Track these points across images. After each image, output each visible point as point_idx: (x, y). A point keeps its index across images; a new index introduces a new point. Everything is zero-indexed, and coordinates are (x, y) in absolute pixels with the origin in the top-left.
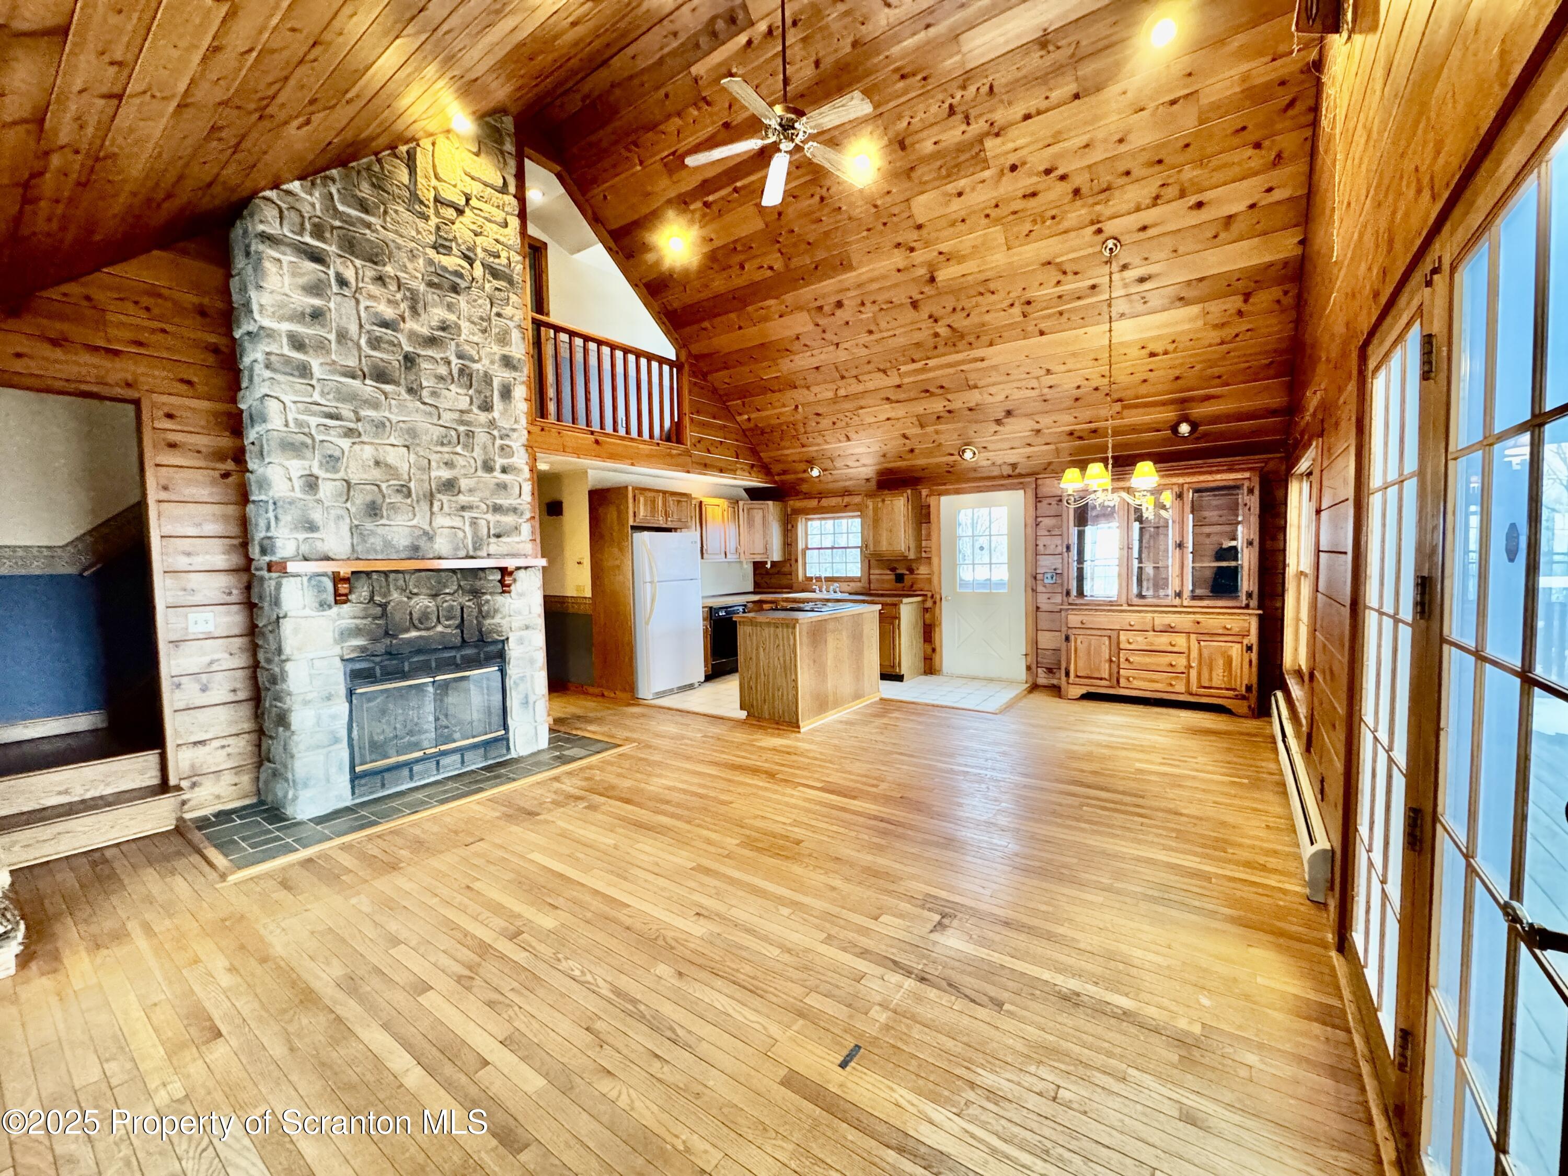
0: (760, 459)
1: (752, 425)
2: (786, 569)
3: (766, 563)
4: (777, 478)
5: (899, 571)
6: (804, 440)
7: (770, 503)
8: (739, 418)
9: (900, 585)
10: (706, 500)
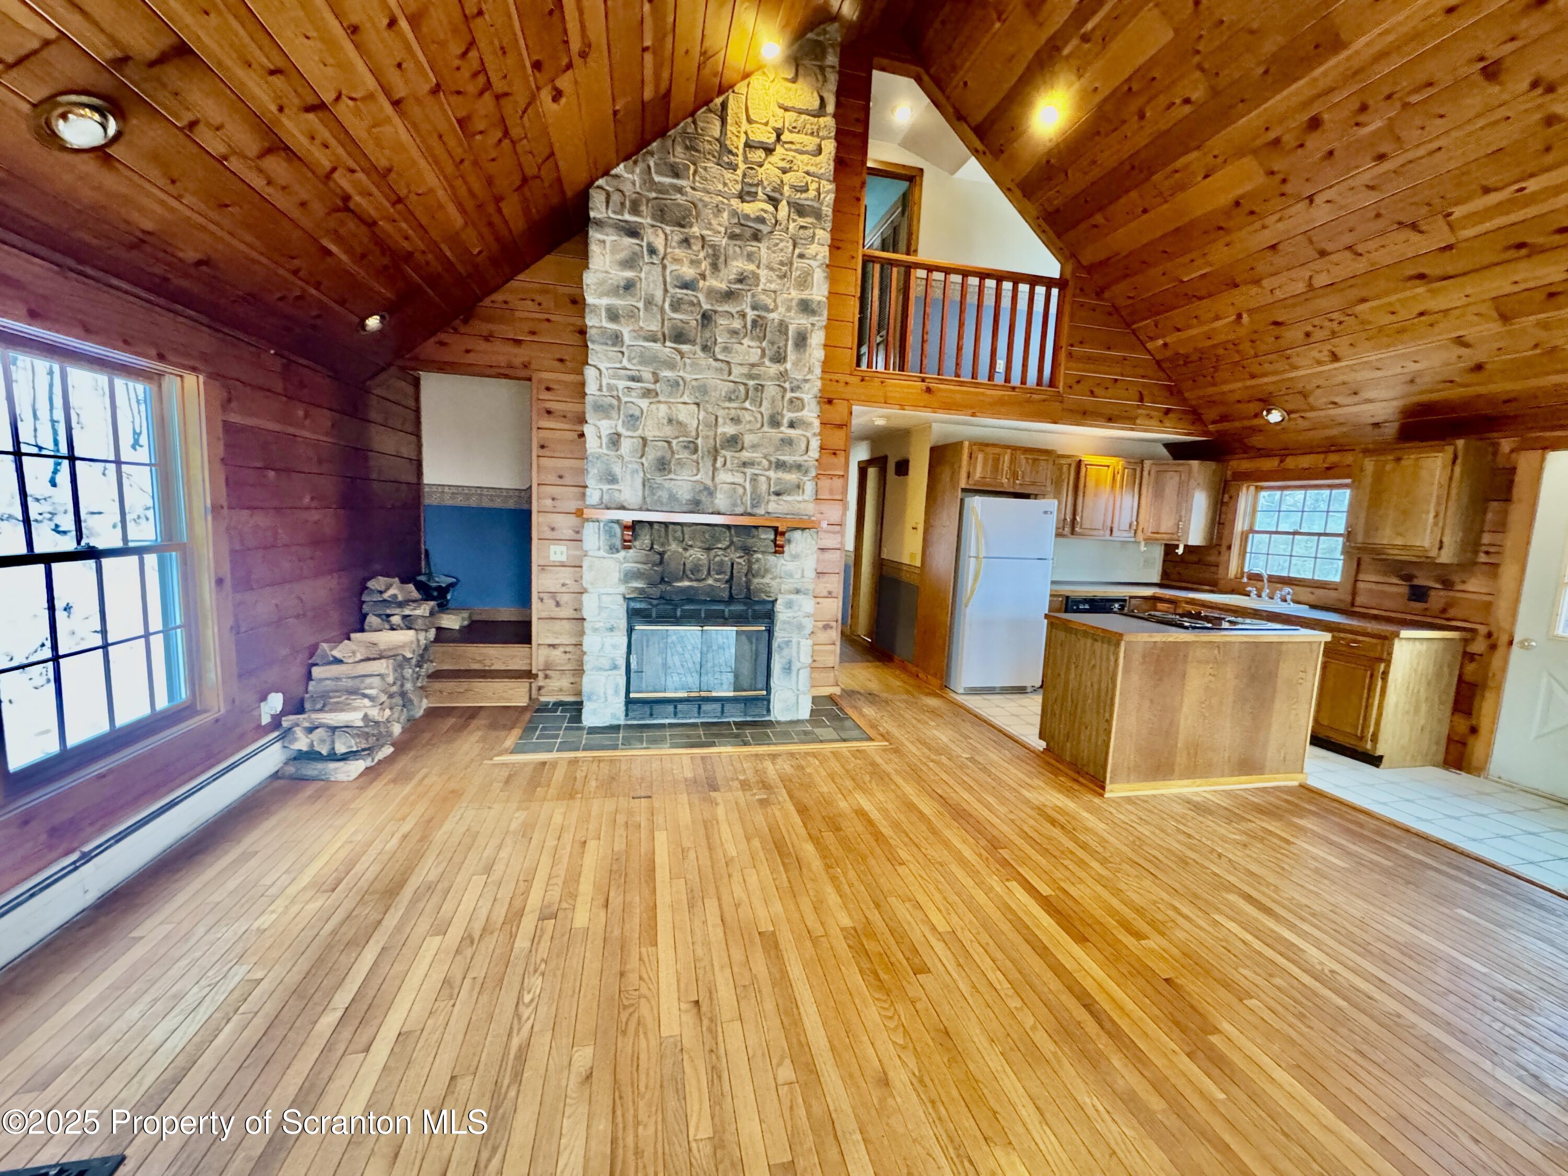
0: (1184, 401)
1: (1168, 353)
2: (1212, 558)
3: (1177, 546)
4: (1211, 428)
5: (1416, 582)
6: (1255, 369)
7: (1195, 464)
8: (1149, 345)
9: (1419, 606)
10: (1087, 459)
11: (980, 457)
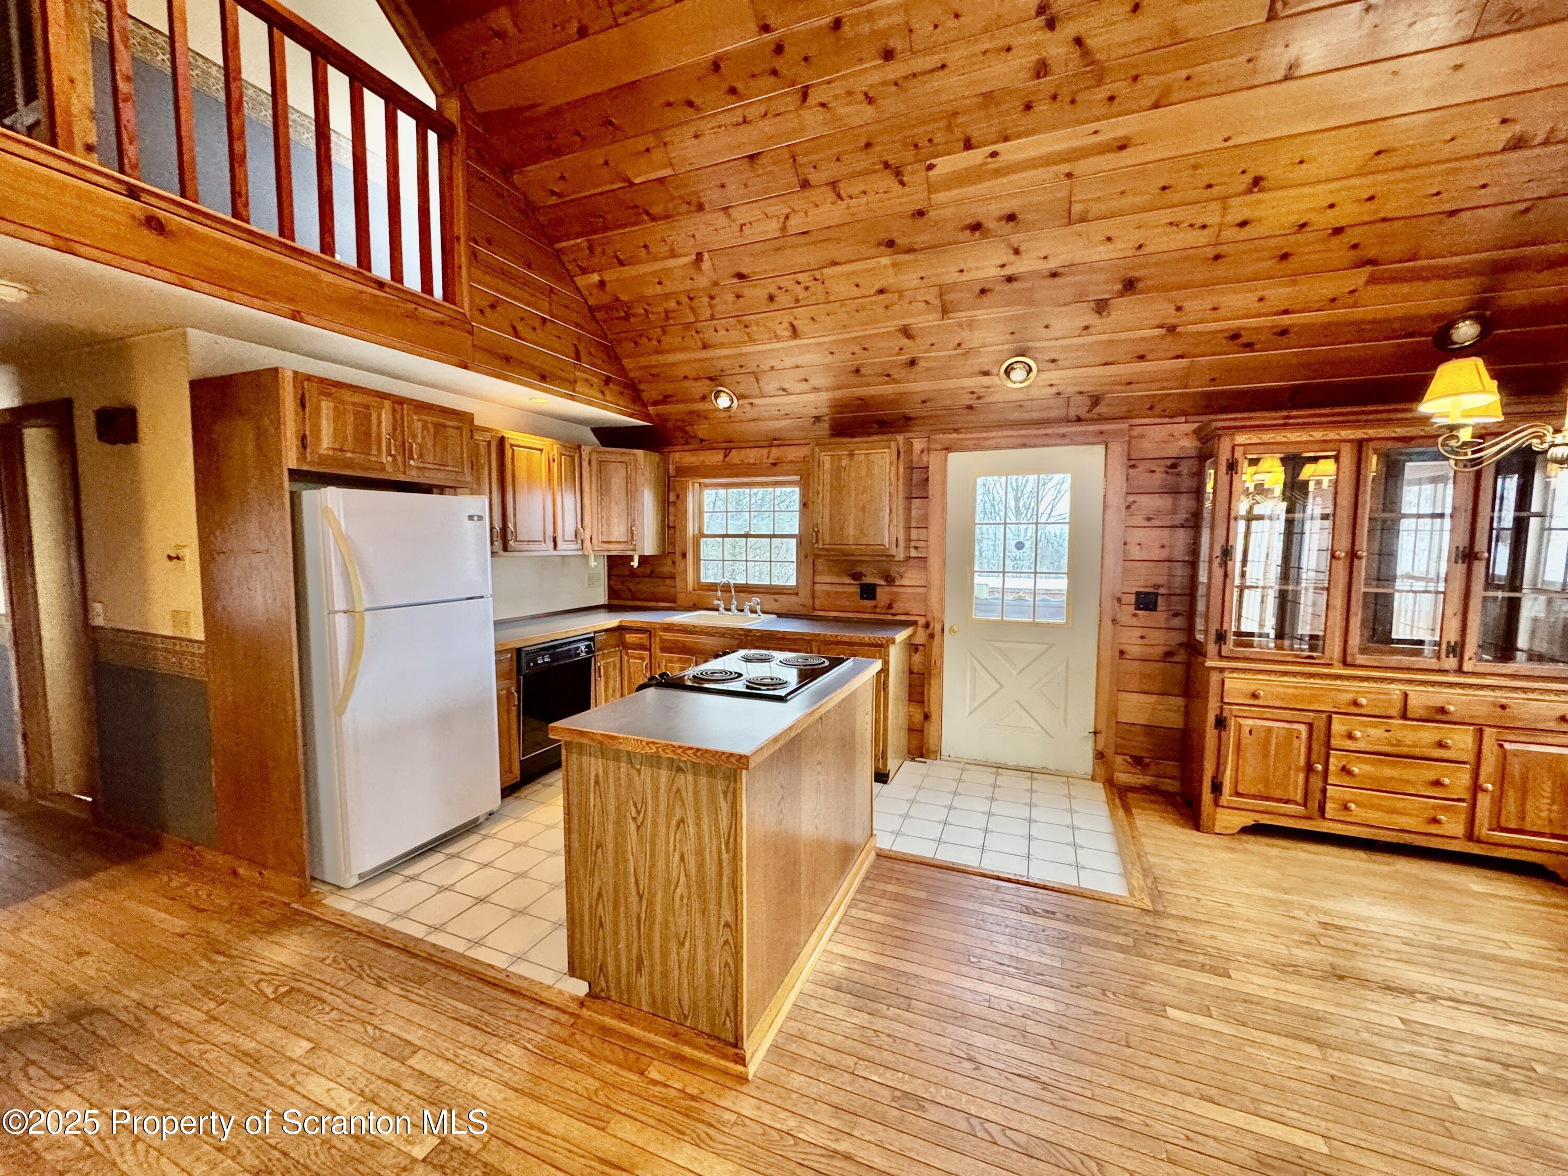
0: (622, 370)
1: (606, 299)
2: (667, 569)
3: (631, 558)
4: (651, 409)
5: (868, 580)
6: (709, 335)
7: (640, 453)
8: (581, 281)
9: (869, 603)
10: (513, 436)
11: (326, 406)
